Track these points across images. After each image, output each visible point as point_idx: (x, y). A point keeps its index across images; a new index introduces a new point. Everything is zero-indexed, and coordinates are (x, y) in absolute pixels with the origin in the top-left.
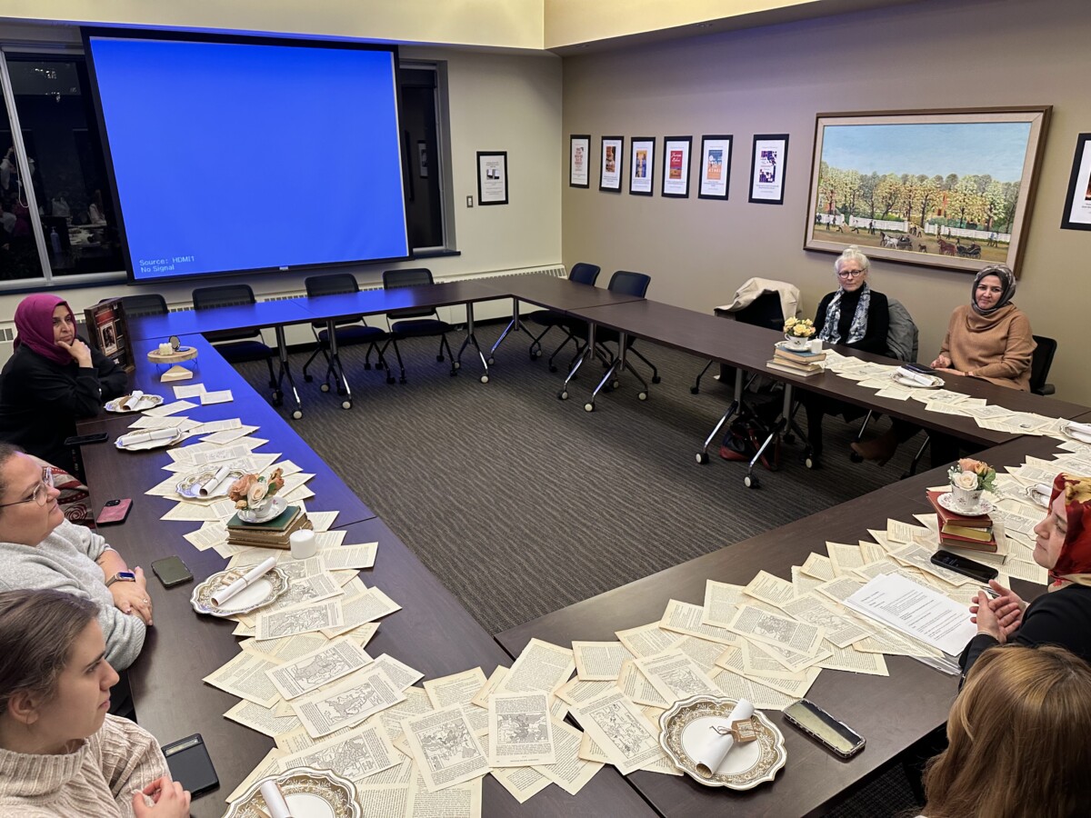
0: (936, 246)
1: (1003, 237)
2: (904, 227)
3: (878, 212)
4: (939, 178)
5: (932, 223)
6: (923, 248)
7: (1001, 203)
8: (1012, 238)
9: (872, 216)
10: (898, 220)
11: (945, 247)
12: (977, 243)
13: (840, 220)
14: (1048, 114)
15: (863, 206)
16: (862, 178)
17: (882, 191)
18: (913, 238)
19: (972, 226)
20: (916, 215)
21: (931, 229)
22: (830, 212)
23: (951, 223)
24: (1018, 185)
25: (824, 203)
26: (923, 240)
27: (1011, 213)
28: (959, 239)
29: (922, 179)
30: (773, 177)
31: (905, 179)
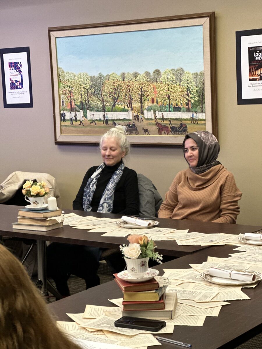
0: (155, 128)
1: (200, 116)
2: (129, 115)
3: (108, 105)
4: (148, 74)
5: (149, 110)
6: (146, 131)
7: (194, 89)
8: (206, 115)
9: (104, 109)
10: (124, 110)
11: (162, 129)
12: (184, 122)
13: (80, 115)
14: (213, 18)
15: (95, 101)
16: (92, 79)
17: (108, 88)
18: (137, 124)
19: (177, 109)
20: (136, 104)
21: (149, 115)
22: (72, 110)
23: (162, 108)
24: (202, 74)
25: (66, 102)
26: (145, 124)
27: (202, 95)
28: (170, 120)
29: (136, 75)
30: (21, 84)
31: (123, 76)
